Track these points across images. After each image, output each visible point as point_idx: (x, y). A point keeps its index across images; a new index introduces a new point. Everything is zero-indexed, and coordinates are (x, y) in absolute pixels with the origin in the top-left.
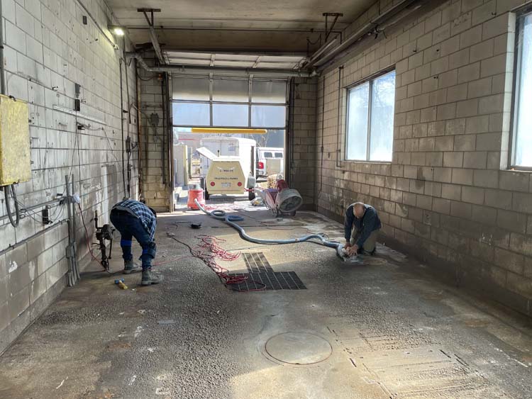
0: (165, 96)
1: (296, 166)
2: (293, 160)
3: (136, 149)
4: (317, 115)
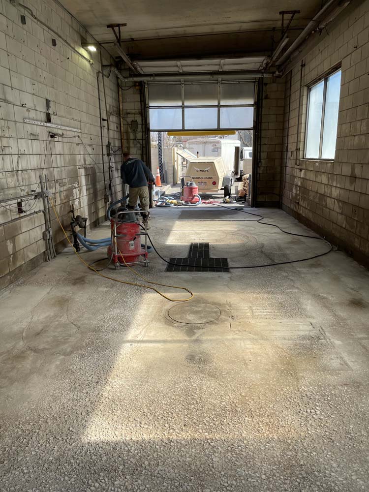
0: (143, 103)
1: (263, 165)
2: (260, 159)
3: (118, 152)
4: (284, 114)
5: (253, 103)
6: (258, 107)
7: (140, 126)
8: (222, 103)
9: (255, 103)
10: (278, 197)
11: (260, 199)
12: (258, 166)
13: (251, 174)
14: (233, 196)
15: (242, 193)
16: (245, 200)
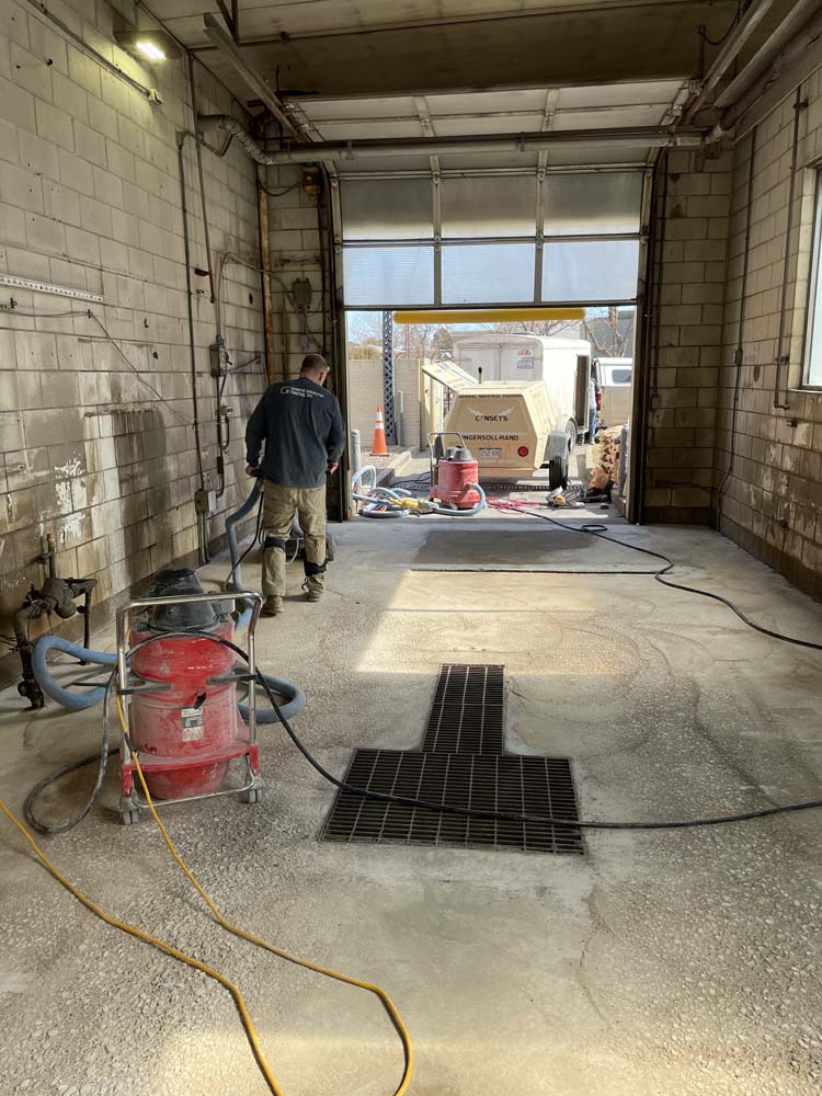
0: (325, 233)
1: (664, 405)
2: (656, 389)
3: (254, 367)
4: (729, 259)
5: (637, 230)
6: (652, 238)
7: (316, 298)
8: (547, 231)
9: (643, 228)
10: (709, 496)
11: (656, 499)
12: (649, 408)
13: (628, 427)
14: (574, 483)
15: (599, 480)
16: (609, 500)
